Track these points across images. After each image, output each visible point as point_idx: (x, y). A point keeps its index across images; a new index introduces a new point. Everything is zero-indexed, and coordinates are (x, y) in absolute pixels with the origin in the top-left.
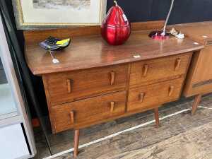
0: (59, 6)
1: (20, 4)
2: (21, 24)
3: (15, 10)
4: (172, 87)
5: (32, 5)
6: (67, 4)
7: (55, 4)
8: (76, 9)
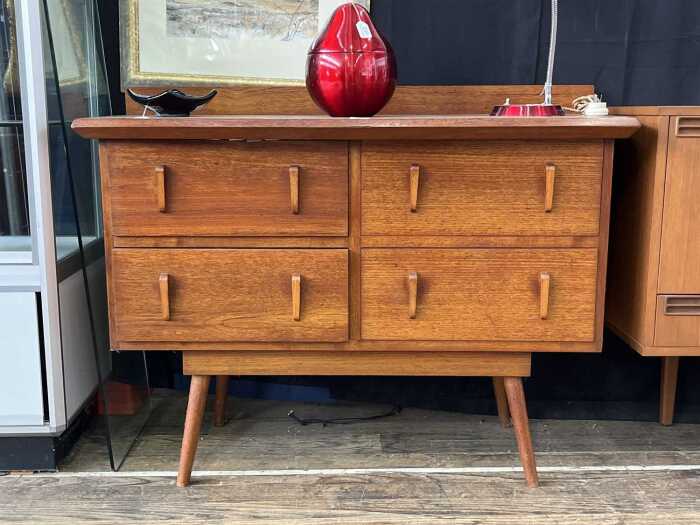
0: (233, 32)
1: (137, 24)
2: (132, 75)
3: (122, 41)
4: (544, 277)
5: (164, 28)
6: (255, 25)
7: (222, 25)
8: (278, 38)
